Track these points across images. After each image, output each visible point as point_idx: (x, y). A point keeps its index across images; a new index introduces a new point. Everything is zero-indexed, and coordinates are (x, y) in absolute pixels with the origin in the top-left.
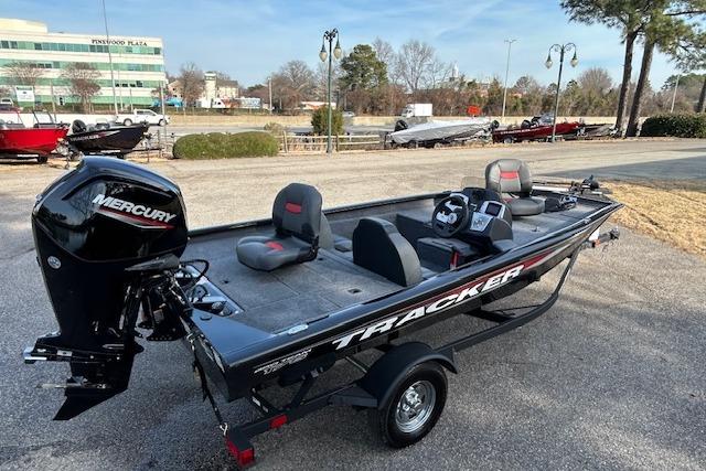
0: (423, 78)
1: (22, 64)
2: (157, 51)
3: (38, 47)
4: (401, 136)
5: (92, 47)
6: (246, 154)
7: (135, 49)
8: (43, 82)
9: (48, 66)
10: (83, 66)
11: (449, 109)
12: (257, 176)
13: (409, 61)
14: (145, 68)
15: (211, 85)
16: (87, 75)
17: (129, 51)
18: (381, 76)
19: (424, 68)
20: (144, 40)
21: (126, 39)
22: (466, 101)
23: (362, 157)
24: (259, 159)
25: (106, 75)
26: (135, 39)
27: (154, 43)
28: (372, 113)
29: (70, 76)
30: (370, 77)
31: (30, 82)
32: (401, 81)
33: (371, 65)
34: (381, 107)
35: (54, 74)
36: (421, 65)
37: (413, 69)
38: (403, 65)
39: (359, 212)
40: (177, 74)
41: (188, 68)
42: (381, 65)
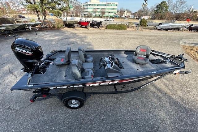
0: (179, 10)
1: (95, 9)
2: (116, 5)
3: (97, 5)
4: (159, 27)
5: (106, 5)
6: (119, 29)
7: (113, 5)
8: (97, 12)
9: (98, 9)
10: (104, 9)
11: (184, 19)
12: (117, 34)
13: (177, 5)
14: (114, 9)
15: (126, 12)
16: (104, 10)
17: (112, 5)
18: (166, 10)
19: (181, 7)
20: (114, 3)
21: (111, 3)
22: (191, 17)
23: (148, 32)
24: (121, 30)
25: (107, 11)
26: (113, 3)
27: (116, 3)
28: (160, 20)
29: (101, 11)
30: (163, 10)
31: (95, 12)
32: (172, 11)
33: (164, 7)
34: (163, 18)
35: (99, 10)
36: (180, 6)
37: (177, 8)
38: (174, 6)
39: (102, 52)
40: (119, 10)
41: (121, 9)
42: (167, 6)
